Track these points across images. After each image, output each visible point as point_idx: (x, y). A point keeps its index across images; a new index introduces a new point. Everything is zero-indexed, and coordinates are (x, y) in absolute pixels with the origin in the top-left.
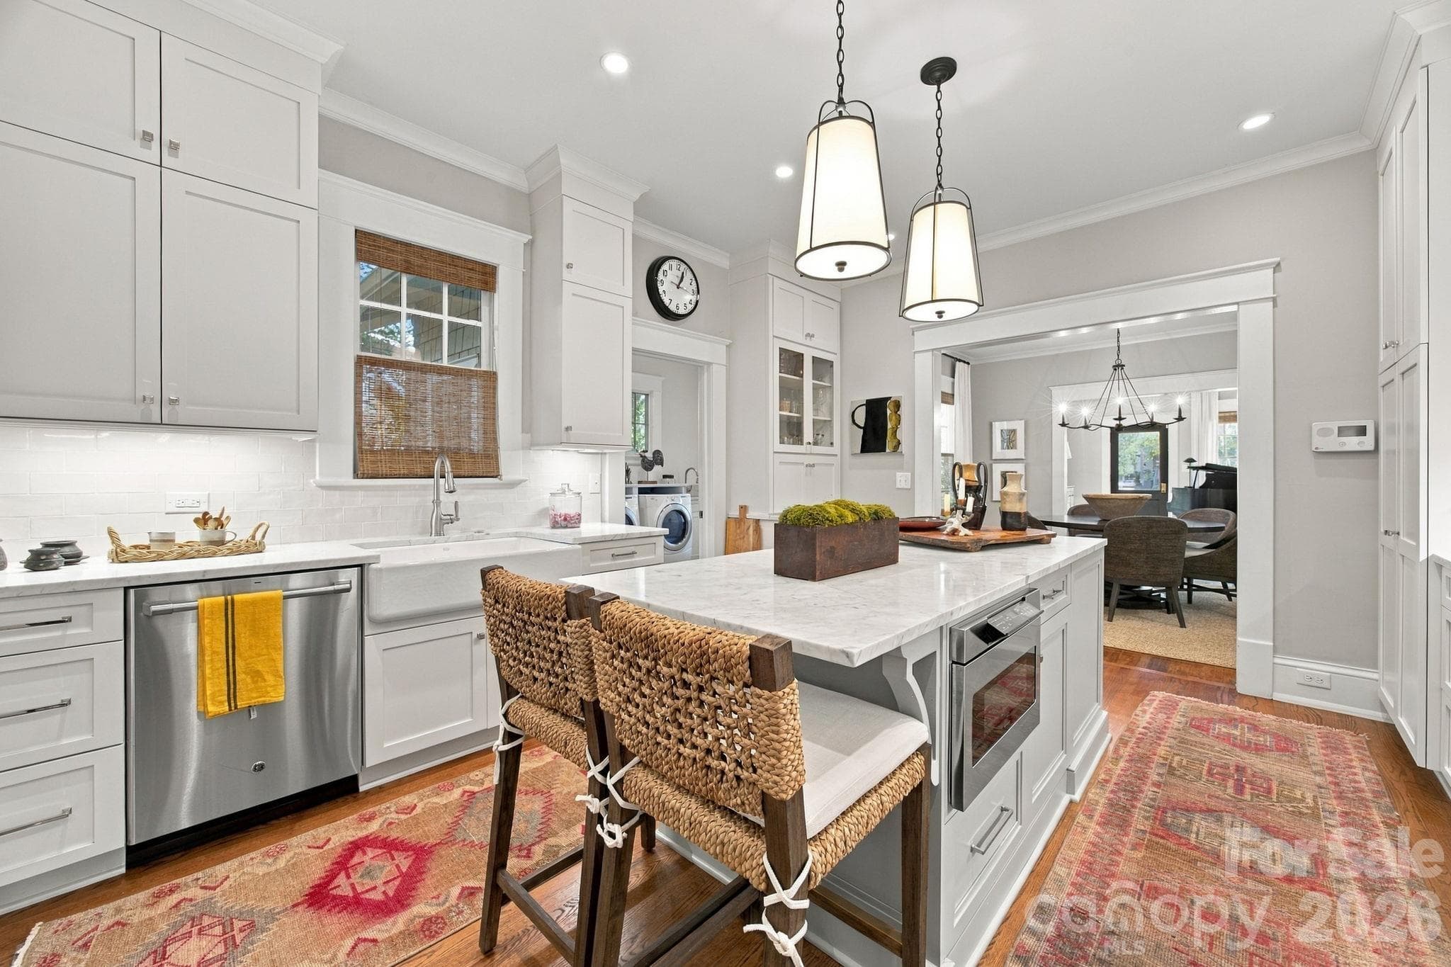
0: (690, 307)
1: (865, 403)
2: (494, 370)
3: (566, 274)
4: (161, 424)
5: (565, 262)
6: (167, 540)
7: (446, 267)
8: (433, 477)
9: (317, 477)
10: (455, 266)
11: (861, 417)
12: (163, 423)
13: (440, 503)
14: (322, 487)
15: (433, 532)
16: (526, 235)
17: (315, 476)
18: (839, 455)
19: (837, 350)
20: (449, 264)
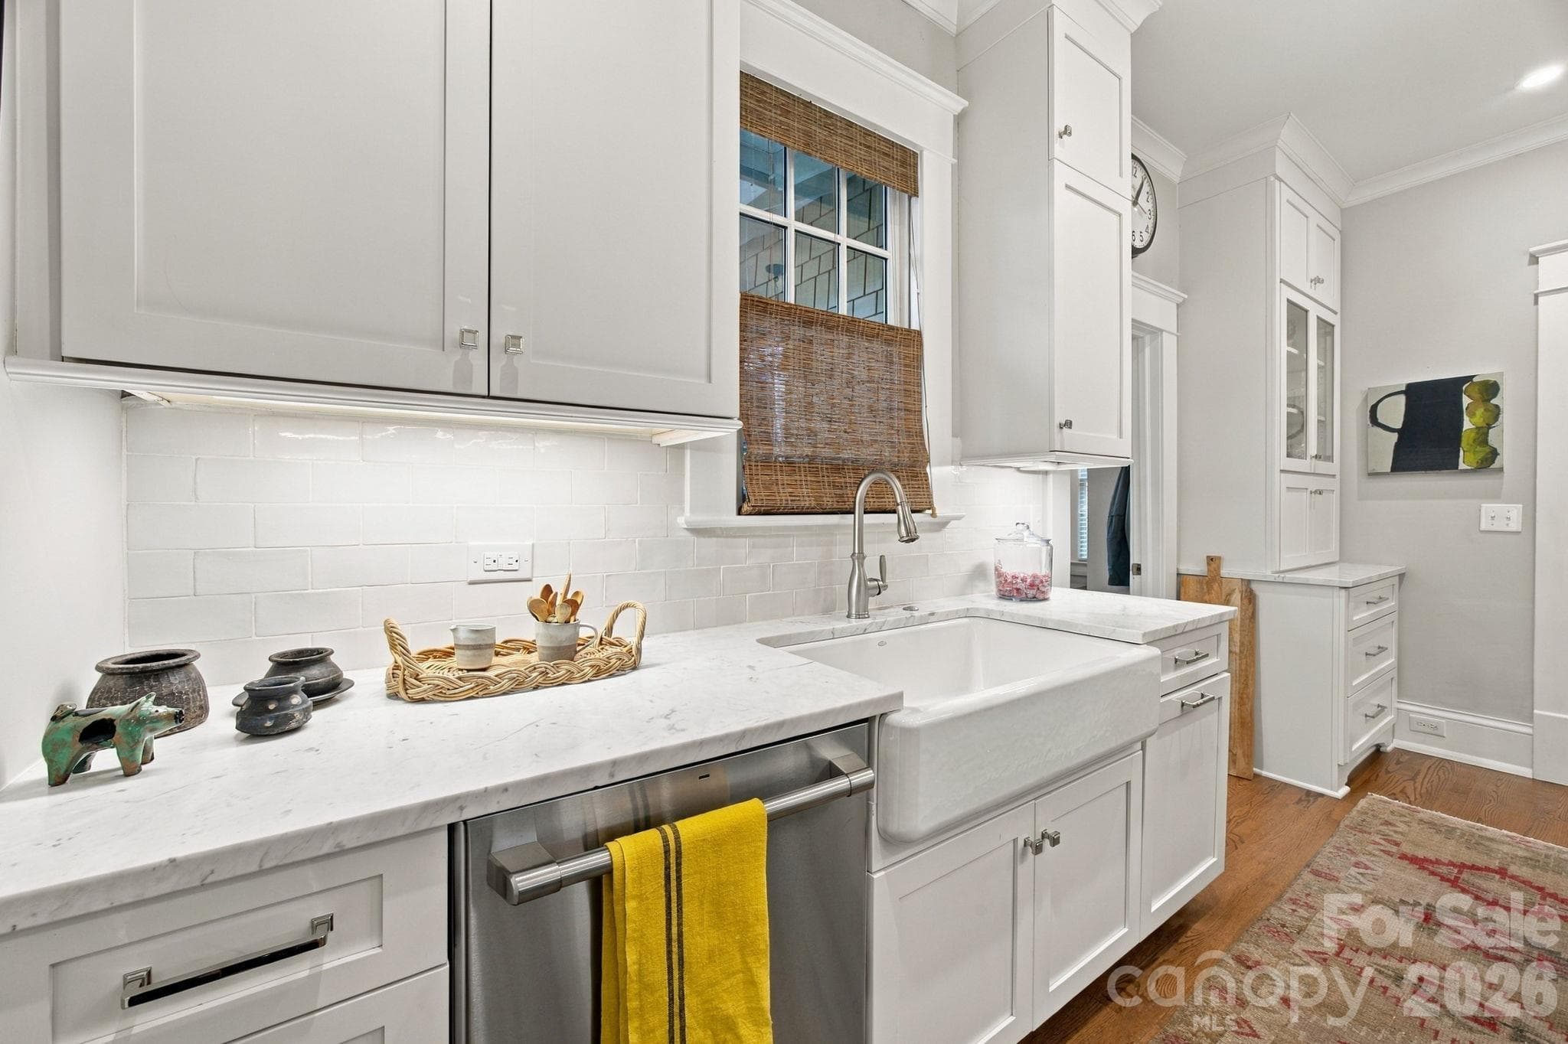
0: (1146, 237)
1: (1404, 389)
2: (915, 326)
3: (1059, 148)
4: (489, 397)
5: (1058, 126)
6: (482, 645)
7: (856, 148)
8: (853, 513)
9: (687, 513)
10: (869, 147)
11: (1395, 413)
12: (491, 395)
13: (864, 558)
14: (697, 531)
15: (854, 612)
16: (962, 100)
17: (683, 510)
18: (1338, 477)
19: (1337, 308)
20: (860, 144)
